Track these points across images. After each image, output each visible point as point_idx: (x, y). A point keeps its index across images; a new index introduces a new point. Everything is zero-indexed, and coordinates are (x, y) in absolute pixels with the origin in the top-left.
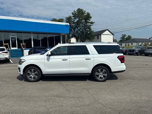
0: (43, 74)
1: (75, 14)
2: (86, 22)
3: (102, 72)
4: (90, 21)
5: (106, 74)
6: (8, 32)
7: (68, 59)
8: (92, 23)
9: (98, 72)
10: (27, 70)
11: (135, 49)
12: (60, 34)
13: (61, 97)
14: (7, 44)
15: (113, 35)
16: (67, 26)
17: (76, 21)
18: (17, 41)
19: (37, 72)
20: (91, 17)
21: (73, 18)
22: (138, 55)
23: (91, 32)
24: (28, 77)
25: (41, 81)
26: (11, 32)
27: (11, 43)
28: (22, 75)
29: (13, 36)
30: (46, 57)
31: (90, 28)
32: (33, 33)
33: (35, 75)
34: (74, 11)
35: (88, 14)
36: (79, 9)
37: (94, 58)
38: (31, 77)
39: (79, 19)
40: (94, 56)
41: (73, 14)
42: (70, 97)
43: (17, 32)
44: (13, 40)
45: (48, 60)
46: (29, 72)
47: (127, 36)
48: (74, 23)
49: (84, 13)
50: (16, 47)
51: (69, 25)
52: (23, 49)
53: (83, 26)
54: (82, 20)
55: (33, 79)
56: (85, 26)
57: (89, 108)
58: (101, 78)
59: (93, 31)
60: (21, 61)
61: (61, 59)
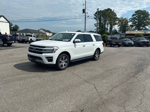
9: (96, 54)
19: (67, 59)
24: (60, 65)
40: (95, 43)
46: (61, 60)
55: (63, 67)
60: (54, 49)
61: (82, 46)
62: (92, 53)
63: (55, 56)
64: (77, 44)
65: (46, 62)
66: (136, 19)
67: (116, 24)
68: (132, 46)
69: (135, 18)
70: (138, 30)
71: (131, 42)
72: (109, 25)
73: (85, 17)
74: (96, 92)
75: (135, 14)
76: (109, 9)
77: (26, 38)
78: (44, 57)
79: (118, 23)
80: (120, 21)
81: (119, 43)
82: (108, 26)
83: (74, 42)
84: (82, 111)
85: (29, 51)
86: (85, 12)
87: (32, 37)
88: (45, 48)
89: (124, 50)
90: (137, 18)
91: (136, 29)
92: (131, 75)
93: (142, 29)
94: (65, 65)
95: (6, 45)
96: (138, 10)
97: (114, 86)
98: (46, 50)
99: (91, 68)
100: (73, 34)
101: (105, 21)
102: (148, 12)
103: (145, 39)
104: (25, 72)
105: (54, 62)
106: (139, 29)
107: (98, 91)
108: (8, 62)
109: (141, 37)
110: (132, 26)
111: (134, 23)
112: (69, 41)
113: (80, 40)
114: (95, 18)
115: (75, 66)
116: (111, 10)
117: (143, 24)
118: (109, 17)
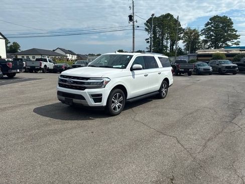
0: (127, 99)
7: (148, 74)
9: (163, 87)
15: (5, 38)
19: (122, 97)
24: (112, 108)
30: (130, 72)
38: (115, 107)
40: (162, 69)
46: (113, 99)
55: (117, 111)
60: (103, 82)
61: (143, 75)
62: (156, 86)
63: (106, 92)
64: (136, 72)
65: (91, 103)
66: (212, 31)
67: (180, 39)
68: (210, 74)
69: (209, 29)
70: (215, 48)
71: (207, 66)
72: (169, 41)
73: (134, 27)
74: (183, 149)
75: (210, 22)
76: (168, 15)
77: (37, 64)
78: (88, 95)
79: (184, 37)
80: (186, 33)
81: (190, 70)
82: (167, 42)
83: (132, 69)
84: (172, 180)
85: (60, 86)
86: (133, 20)
87: (47, 62)
88: (89, 81)
89: (198, 80)
90: (213, 28)
91: (212, 47)
92: (226, 120)
93: (221, 47)
94: (119, 107)
95: (6, 76)
96: (215, 16)
97: (207, 138)
98: (91, 83)
99: (159, 110)
100: (128, 57)
101: (163, 34)
102: (230, 19)
103: (229, 62)
104: (56, 120)
105: (104, 103)
106: (217, 47)
107: (185, 147)
108: (21, 105)
109: (222, 59)
110: (205, 42)
111: (208, 37)
112: (125, 68)
113: (141, 66)
114: (146, 30)
115: (134, 109)
116: (172, 16)
117: (222, 38)
118: (170, 27)
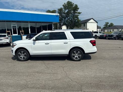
0: (31, 55)
1: (65, 6)
2: (74, 12)
3: (77, 53)
4: (78, 12)
5: (81, 55)
6: (10, 22)
7: (50, 43)
8: (79, 13)
9: (74, 53)
10: (17, 52)
11: (113, 34)
12: (52, 23)
13: (41, 73)
14: (9, 31)
15: (97, 23)
16: (57, 16)
17: (66, 12)
18: (17, 29)
19: (26, 53)
20: (78, 9)
21: (64, 9)
22: (115, 39)
23: (79, 21)
24: (19, 57)
25: (29, 61)
26: (12, 22)
27: (12, 31)
28: (14, 56)
29: (14, 24)
30: (32, 42)
31: (77, 18)
32: (30, 22)
33: (25, 56)
34: (65, 4)
35: (76, 6)
36: (69, 1)
37: (71, 42)
38: (21, 57)
39: (69, 10)
40: (71, 40)
41: (63, 6)
42: (47, 73)
43: (17, 22)
44: (14, 28)
45: (34, 44)
46: (19, 53)
47: (110, 24)
48: (64, 13)
49: (73, 5)
50: (17, 34)
51: (59, 15)
52: (22, 35)
53: (71, 16)
54: (71, 11)
55: (23, 59)
56: (74, 16)
57: (59, 81)
58: (76, 58)
59: (80, 20)
60: (13, 45)
64: (37, 42)
105: (14, 54)
